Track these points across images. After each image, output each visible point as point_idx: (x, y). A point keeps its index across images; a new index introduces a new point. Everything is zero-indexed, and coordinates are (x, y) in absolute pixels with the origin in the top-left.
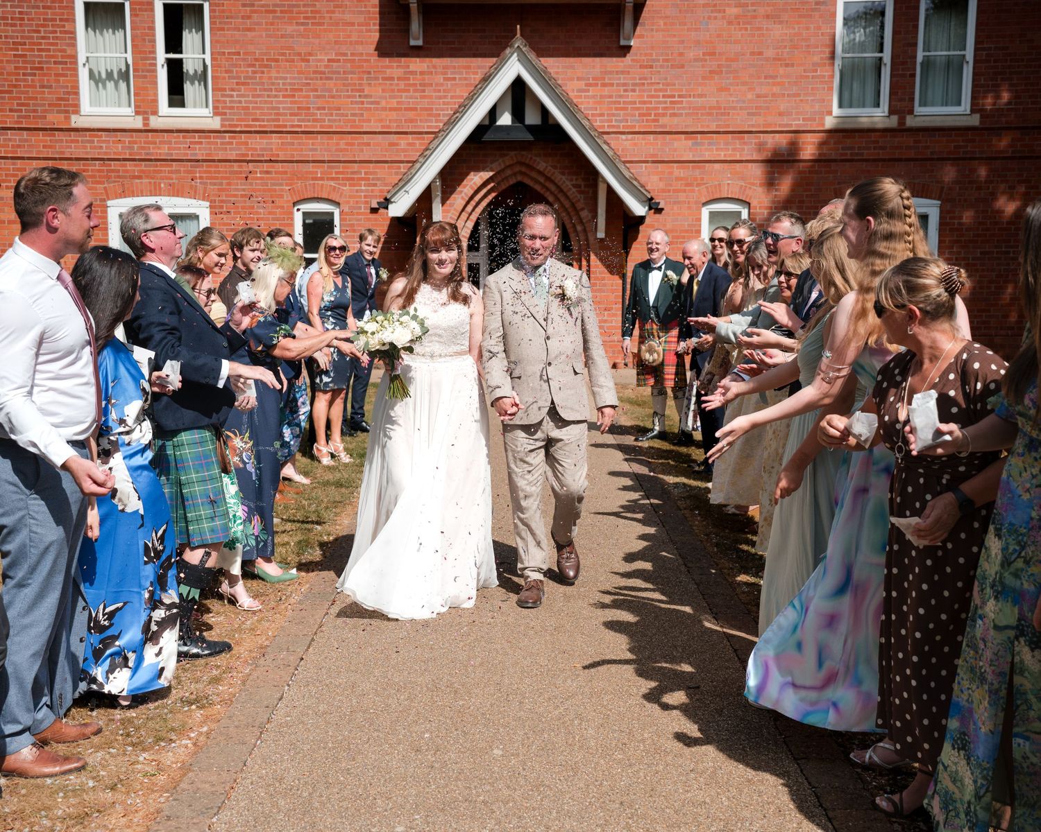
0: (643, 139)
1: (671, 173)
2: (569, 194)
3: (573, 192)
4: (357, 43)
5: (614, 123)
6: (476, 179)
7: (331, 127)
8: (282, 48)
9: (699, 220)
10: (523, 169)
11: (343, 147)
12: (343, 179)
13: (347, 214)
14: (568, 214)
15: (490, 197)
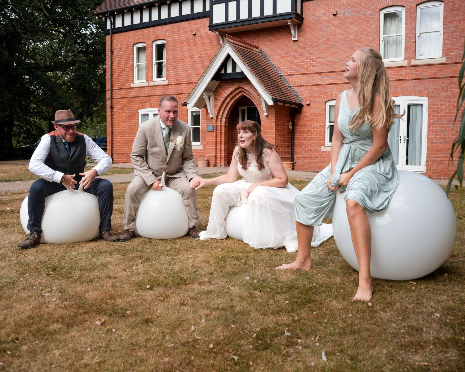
4: (207, 50)
8: (185, 55)
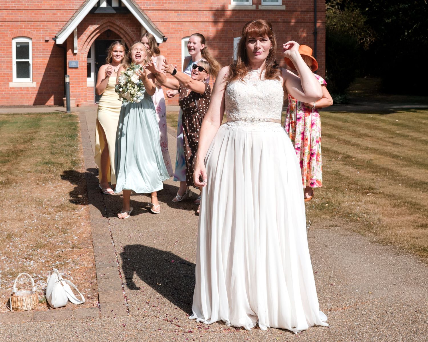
0: (158, 12)
1: (169, 26)
2: (130, 34)
3: (131, 34)
5: (145, 6)
6: (92, 28)
7: (28, 7)
9: (181, 45)
10: (111, 24)
11: (33, 15)
12: (33, 28)
13: (35, 43)
14: (129, 42)
15: (97, 36)
